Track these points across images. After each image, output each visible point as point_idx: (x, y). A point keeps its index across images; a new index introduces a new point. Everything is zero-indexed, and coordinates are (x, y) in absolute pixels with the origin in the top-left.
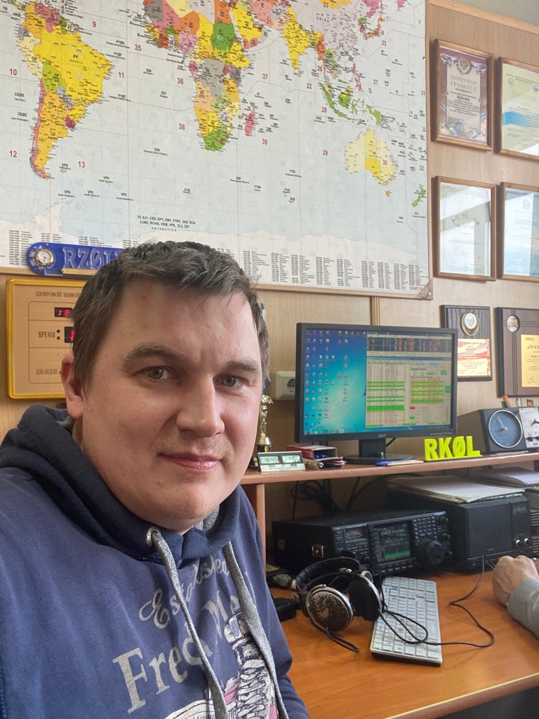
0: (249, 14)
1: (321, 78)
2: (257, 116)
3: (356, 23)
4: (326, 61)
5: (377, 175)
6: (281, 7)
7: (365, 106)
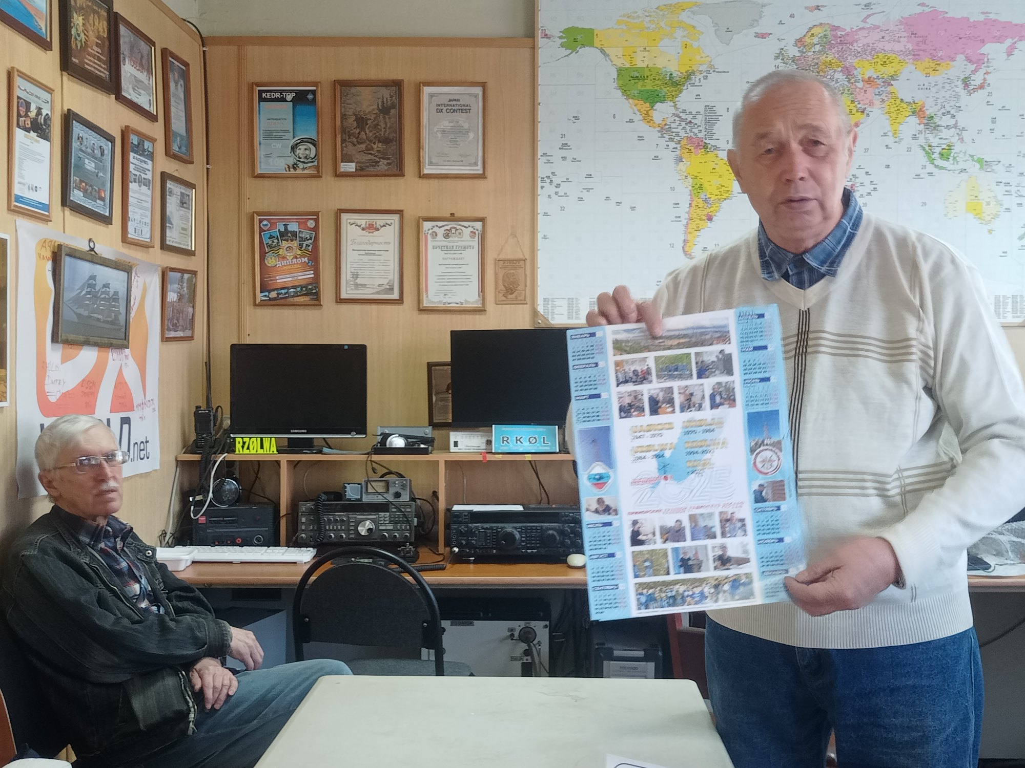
0: (853, 102)
1: (921, 141)
2: (858, 184)
3: (960, 83)
4: (927, 124)
5: (979, 216)
6: (883, 89)
7: (967, 156)
